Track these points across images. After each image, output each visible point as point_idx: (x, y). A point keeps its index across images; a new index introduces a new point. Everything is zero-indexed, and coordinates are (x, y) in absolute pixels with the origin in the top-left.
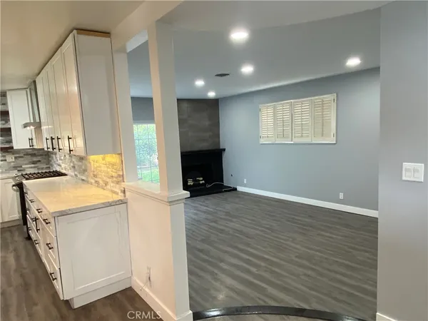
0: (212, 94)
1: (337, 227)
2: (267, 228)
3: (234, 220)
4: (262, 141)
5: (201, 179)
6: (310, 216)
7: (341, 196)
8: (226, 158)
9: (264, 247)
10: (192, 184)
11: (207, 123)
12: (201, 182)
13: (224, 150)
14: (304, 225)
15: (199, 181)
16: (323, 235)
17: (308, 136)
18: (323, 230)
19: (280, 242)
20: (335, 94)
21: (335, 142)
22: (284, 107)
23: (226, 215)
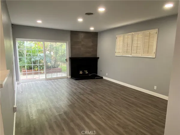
0: (92, 29)
1: (149, 106)
2: (108, 102)
3: (93, 95)
4: (116, 54)
5: (87, 71)
6: (136, 97)
7: (155, 88)
8: (99, 62)
9: (101, 115)
10: (82, 73)
11: (91, 44)
12: (86, 73)
13: (99, 58)
14: (130, 103)
15: (86, 72)
16: (138, 111)
17: (140, 53)
18: (140, 107)
19: (112, 112)
20: (157, 29)
21: (154, 57)
22: (128, 37)
23: (91, 91)
